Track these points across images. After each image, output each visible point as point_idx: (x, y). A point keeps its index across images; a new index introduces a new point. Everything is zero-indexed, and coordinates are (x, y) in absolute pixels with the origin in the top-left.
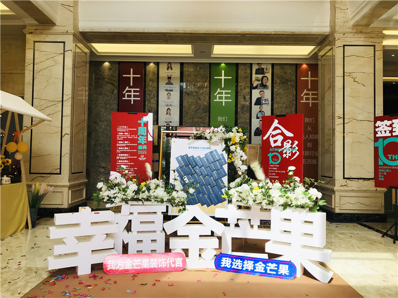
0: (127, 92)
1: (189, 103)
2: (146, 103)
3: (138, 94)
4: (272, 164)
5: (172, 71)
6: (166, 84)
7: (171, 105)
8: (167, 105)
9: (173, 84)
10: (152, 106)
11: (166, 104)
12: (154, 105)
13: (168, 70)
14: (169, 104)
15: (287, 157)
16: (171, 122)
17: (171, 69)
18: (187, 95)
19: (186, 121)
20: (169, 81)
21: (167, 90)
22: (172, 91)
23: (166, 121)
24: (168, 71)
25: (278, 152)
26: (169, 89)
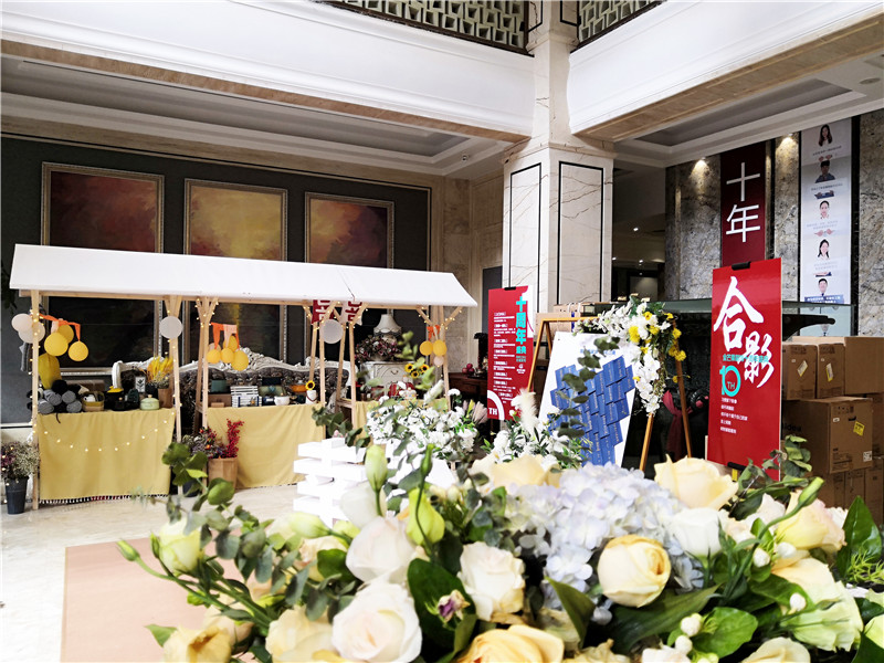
0: (733, 218)
1: (876, 219)
2: (776, 236)
3: (756, 217)
4: (726, 396)
5: (832, 145)
6: (817, 182)
7: (830, 232)
8: (820, 234)
9: (833, 178)
10: (787, 240)
11: (818, 231)
12: (792, 236)
13: (821, 144)
14: (825, 230)
15: (752, 379)
16: (830, 274)
17: (830, 141)
18: (869, 200)
19: (867, 268)
20: (825, 172)
21: (819, 196)
22: (831, 194)
23: (817, 272)
24: (822, 148)
25: (734, 364)
26: (824, 192)
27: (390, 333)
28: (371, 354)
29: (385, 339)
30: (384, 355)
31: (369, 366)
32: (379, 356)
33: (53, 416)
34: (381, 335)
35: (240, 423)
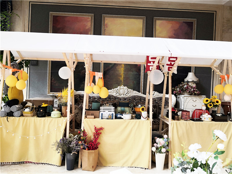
27: (193, 81)
28: (183, 91)
29: (190, 84)
30: (189, 92)
31: (181, 97)
32: (187, 93)
33: (5, 118)
34: (188, 82)
35: (101, 129)
